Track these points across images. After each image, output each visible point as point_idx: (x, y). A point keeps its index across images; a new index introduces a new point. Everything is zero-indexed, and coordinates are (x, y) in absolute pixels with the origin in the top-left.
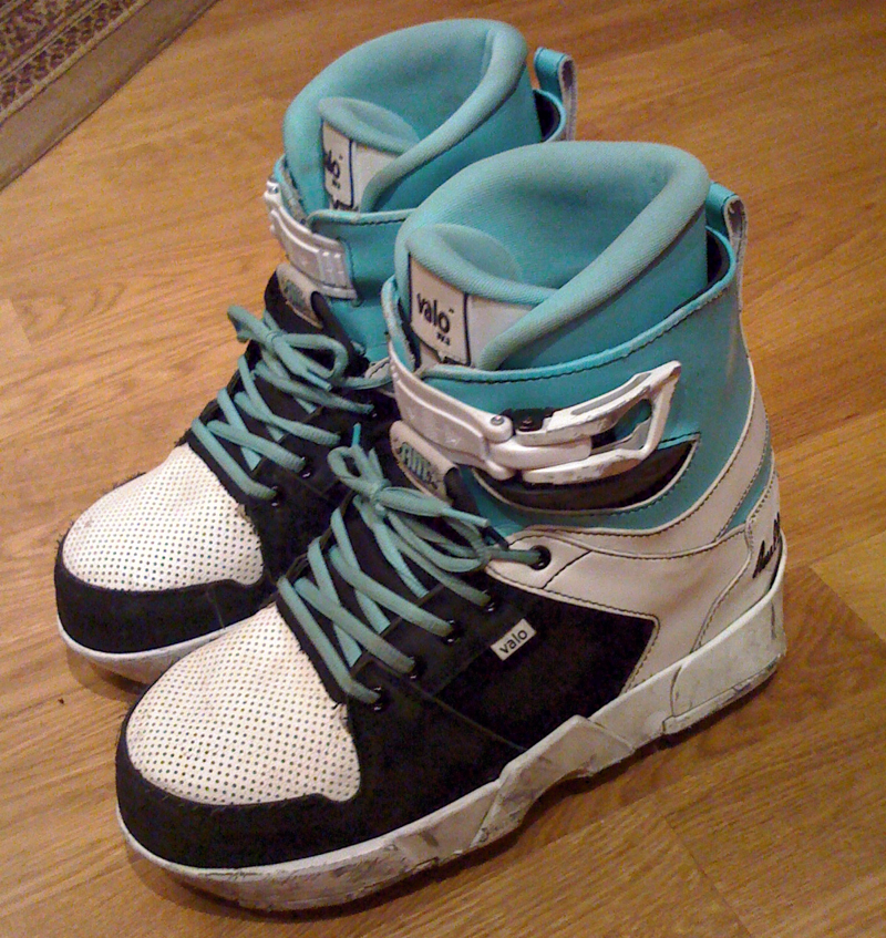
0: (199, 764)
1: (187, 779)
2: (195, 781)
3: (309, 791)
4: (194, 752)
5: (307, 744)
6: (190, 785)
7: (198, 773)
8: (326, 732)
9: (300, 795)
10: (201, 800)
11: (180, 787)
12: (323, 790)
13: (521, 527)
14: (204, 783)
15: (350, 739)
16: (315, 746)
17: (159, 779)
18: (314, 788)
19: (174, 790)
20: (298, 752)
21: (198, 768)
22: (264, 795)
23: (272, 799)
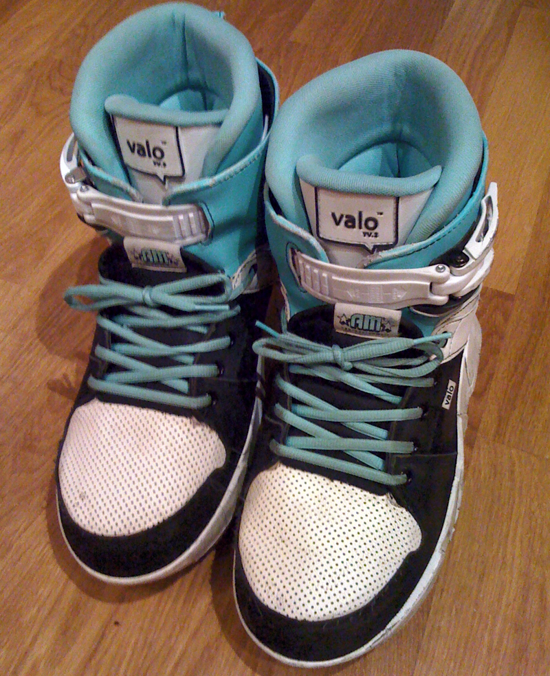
0: (341, 588)
1: (343, 602)
2: (348, 599)
3: (405, 555)
4: (331, 584)
5: (386, 530)
6: (347, 603)
7: (345, 593)
8: (390, 516)
9: (402, 561)
10: (359, 606)
11: (343, 609)
12: (409, 549)
13: (433, 327)
14: (354, 596)
15: (404, 510)
16: (390, 528)
17: (324, 615)
18: (405, 551)
19: (339, 614)
20: (384, 538)
21: (343, 591)
22: (387, 576)
23: (392, 575)
